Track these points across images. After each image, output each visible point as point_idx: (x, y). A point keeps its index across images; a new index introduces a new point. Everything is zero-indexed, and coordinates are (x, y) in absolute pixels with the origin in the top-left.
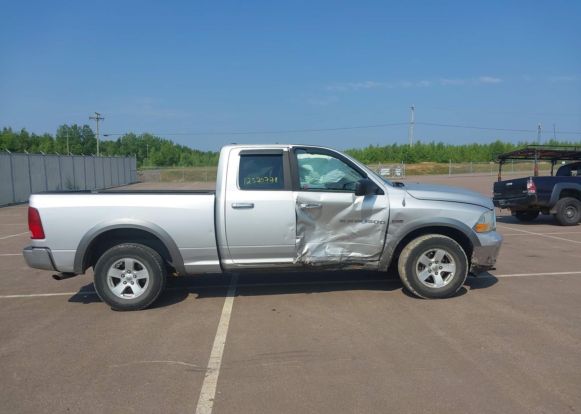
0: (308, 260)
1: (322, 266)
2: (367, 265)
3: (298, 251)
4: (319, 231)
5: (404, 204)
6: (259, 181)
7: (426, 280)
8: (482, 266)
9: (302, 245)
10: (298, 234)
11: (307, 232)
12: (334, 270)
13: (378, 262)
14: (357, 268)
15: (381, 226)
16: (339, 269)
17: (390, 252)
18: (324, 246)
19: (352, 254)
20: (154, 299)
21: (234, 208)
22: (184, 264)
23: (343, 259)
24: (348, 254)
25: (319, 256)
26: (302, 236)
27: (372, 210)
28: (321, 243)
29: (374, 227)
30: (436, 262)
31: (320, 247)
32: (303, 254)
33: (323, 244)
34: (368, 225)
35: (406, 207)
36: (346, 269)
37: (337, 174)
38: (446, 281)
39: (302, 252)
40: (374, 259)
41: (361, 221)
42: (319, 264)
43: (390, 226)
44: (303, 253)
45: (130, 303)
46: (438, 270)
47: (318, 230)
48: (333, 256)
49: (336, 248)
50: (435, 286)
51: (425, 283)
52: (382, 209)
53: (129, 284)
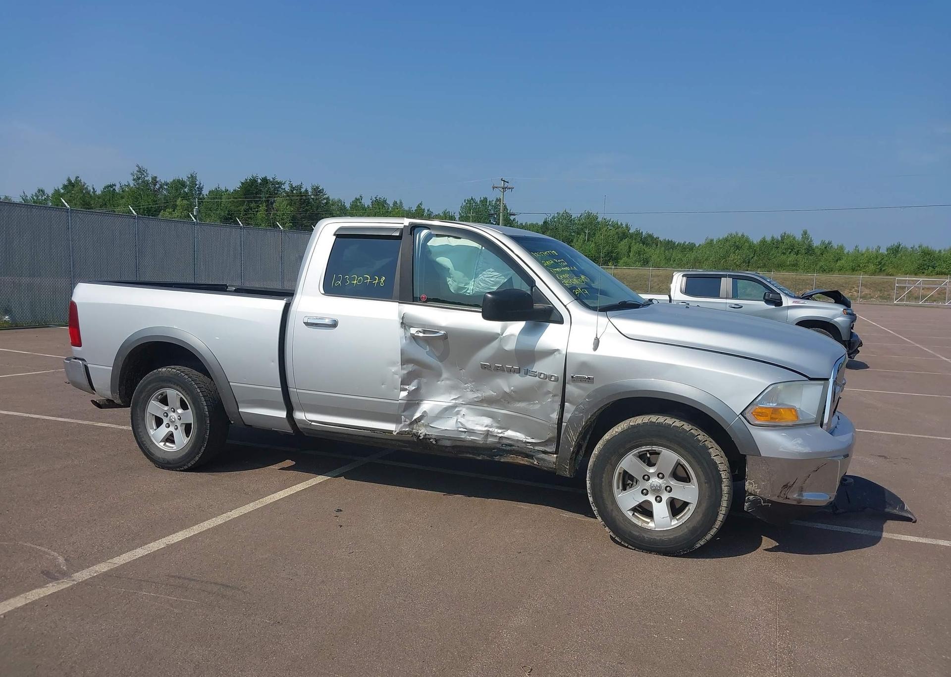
0: (422, 431)
1: (454, 447)
2: (538, 459)
3: (404, 414)
4: (448, 382)
5: (596, 346)
6: (355, 282)
7: (634, 510)
8: (769, 501)
9: (413, 401)
10: (405, 381)
11: (424, 380)
12: (480, 458)
13: (555, 456)
14: (522, 462)
15: (551, 386)
16: (488, 458)
17: (570, 439)
18: (456, 410)
19: (510, 433)
20: (197, 458)
21: (307, 324)
22: (240, 410)
23: (491, 440)
24: (500, 431)
25: (443, 428)
26: (412, 387)
27: (534, 351)
28: (450, 404)
29: (541, 385)
30: (660, 475)
31: (447, 412)
32: (415, 420)
33: (455, 406)
34: (529, 380)
35: (598, 352)
36: (502, 460)
37: (492, 277)
38: (677, 520)
39: (413, 416)
40: (548, 450)
41: (518, 371)
42: (448, 443)
43: (567, 386)
44: (415, 417)
45: (166, 458)
46: (662, 493)
47: (447, 379)
48: (471, 432)
49: (479, 418)
50: (651, 525)
51: (630, 514)
52: (554, 353)
53: (172, 429)
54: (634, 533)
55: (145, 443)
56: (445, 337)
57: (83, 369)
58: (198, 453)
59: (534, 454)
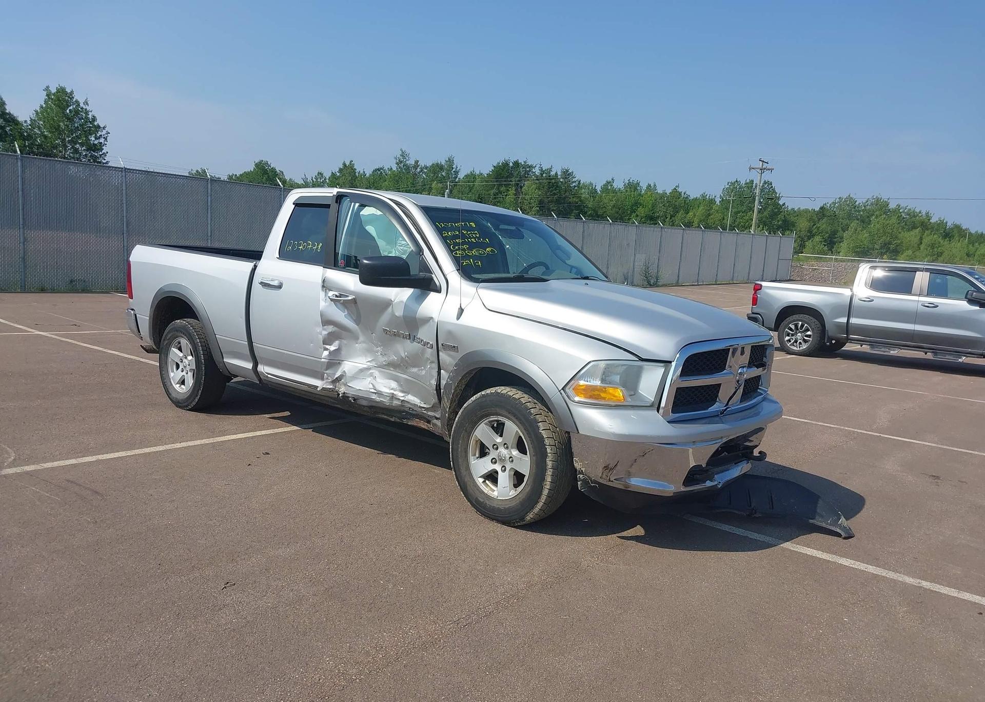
0: (342, 390)
1: (371, 407)
3: (327, 372)
4: (364, 345)
5: (459, 316)
7: (485, 476)
9: (335, 361)
10: (328, 341)
11: (345, 342)
12: (393, 420)
13: (440, 421)
14: (423, 426)
15: (429, 352)
16: (399, 420)
17: (445, 405)
18: (371, 371)
19: (409, 398)
20: (197, 400)
21: (263, 285)
22: (224, 360)
23: (396, 403)
24: (402, 395)
25: (358, 388)
26: (332, 348)
27: (415, 318)
28: (365, 366)
29: (423, 352)
30: (506, 446)
31: (362, 373)
32: (336, 378)
33: (368, 369)
34: (416, 346)
35: (460, 321)
36: (409, 424)
38: (515, 490)
39: (335, 374)
41: (409, 337)
42: (364, 403)
43: (440, 353)
44: (336, 376)
45: (178, 398)
46: (507, 463)
47: (364, 342)
48: (379, 393)
49: (388, 381)
50: (495, 494)
51: (481, 480)
52: (429, 320)
53: (184, 373)
54: (480, 499)
55: (166, 383)
56: (354, 301)
57: (133, 317)
58: (197, 396)
59: (430, 419)
